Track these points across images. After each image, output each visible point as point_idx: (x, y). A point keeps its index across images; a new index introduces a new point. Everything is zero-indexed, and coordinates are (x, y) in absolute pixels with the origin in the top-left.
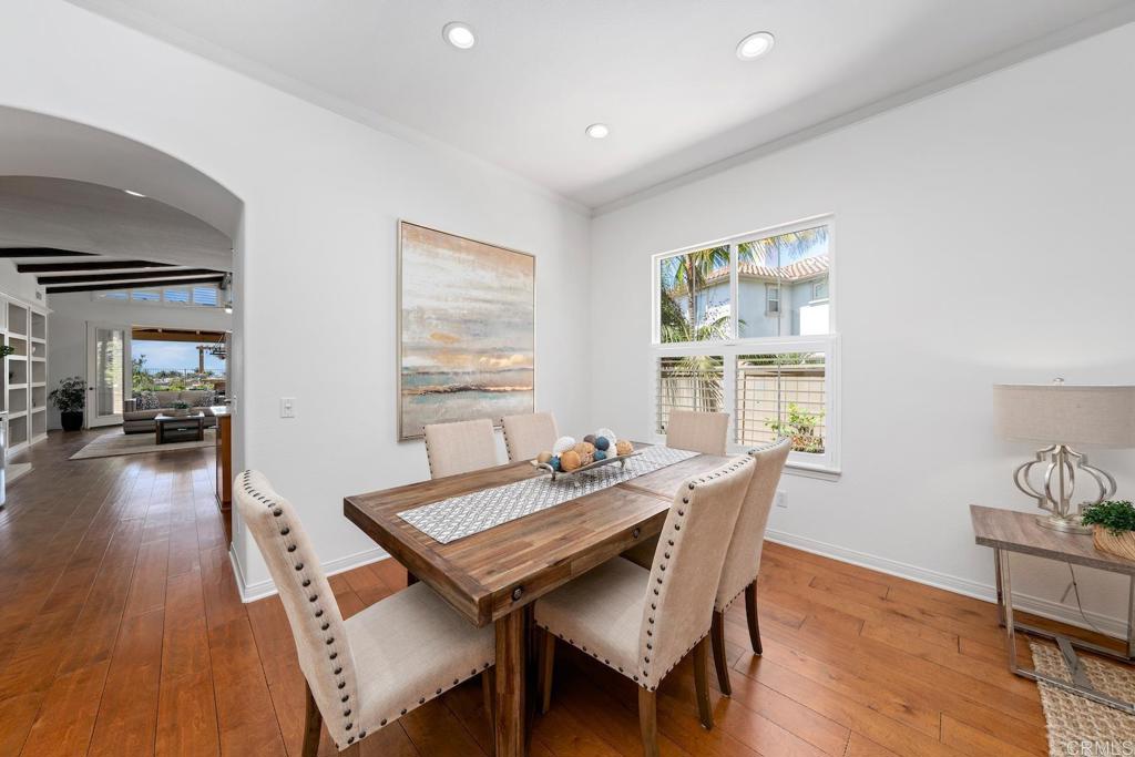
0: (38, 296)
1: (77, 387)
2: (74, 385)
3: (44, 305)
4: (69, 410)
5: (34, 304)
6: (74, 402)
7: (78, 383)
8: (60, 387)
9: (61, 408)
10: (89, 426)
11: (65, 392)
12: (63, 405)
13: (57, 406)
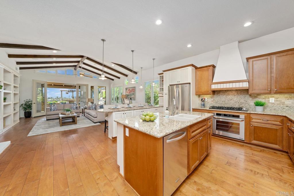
0: (16, 69)
1: (30, 103)
2: (28, 102)
3: (19, 73)
4: (27, 111)
5: (15, 71)
6: (28, 108)
7: (30, 101)
8: (24, 103)
9: (24, 110)
10: (34, 116)
11: (25, 104)
12: (25, 109)
13: (23, 109)
